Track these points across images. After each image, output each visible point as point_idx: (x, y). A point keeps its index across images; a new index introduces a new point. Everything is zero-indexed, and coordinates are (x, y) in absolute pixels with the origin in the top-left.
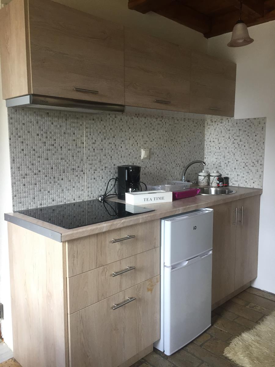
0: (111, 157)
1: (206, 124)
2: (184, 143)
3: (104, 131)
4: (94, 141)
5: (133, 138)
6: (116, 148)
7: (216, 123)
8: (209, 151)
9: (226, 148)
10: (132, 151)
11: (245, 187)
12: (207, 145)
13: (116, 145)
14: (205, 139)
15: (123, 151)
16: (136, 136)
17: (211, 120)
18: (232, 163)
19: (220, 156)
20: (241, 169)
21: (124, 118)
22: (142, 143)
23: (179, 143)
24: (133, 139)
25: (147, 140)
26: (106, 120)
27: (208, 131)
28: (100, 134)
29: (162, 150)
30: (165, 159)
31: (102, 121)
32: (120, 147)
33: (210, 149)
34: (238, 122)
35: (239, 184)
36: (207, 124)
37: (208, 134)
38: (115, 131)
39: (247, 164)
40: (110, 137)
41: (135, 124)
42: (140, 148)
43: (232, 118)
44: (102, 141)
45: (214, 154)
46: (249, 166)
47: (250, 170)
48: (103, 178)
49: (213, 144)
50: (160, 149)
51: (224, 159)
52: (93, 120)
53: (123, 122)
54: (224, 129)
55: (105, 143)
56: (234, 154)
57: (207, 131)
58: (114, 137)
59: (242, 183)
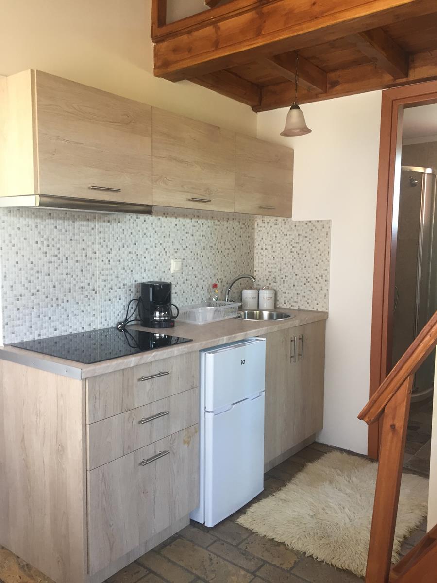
0: (132, 271)
1: (256, 225)
2: (227, 251)
3: (122, 236)
4: (109, 250)
5: (161, 244)
6: (137, 258)
7: (270, 225)
8: (261, 261)
9: (282, 258)
10: (159, 262)
11: (306, 309)
12: (257, 253)
13: (137, 255)
14: (255, 245)
15: (147, 263)
16: (164, 242)
17: (263, 220)
18: (291, 279)
19: (275, 268)
20: (301, 286)
21: (148, 218)
22: (172, 252)
23: (220, 252)
24: (161, 246)
25: (179, 247)
26: (125, 222)
27: (259, 235)
28: (117, 240)
29: (198, 261)
30: (202, 272)
31: (119, 222)
32: (143, 257)
33: (262, 259)
34: (297, 225)
35: (299, 306)
36: (258, 225)
37: (259, 239)
38: (137, 236)
39: (309, 280)
40: (130, 244)
41: (163, 227)
42: (169, 259)
43: (289, 219)
44: (120, 250)
45: (267, 266)
46: (312, 282)
47: (312, 287)
48: (120, 299)
49: (265, 252)
50: (196, 259)
51: (280, 272)
52: (109, 221)
53: (147, 224)
54: (279, 233)
55: (124, 252)
56: (293, 267)
57: (257, 235)
58: (135, 244)
59: (302, 305)
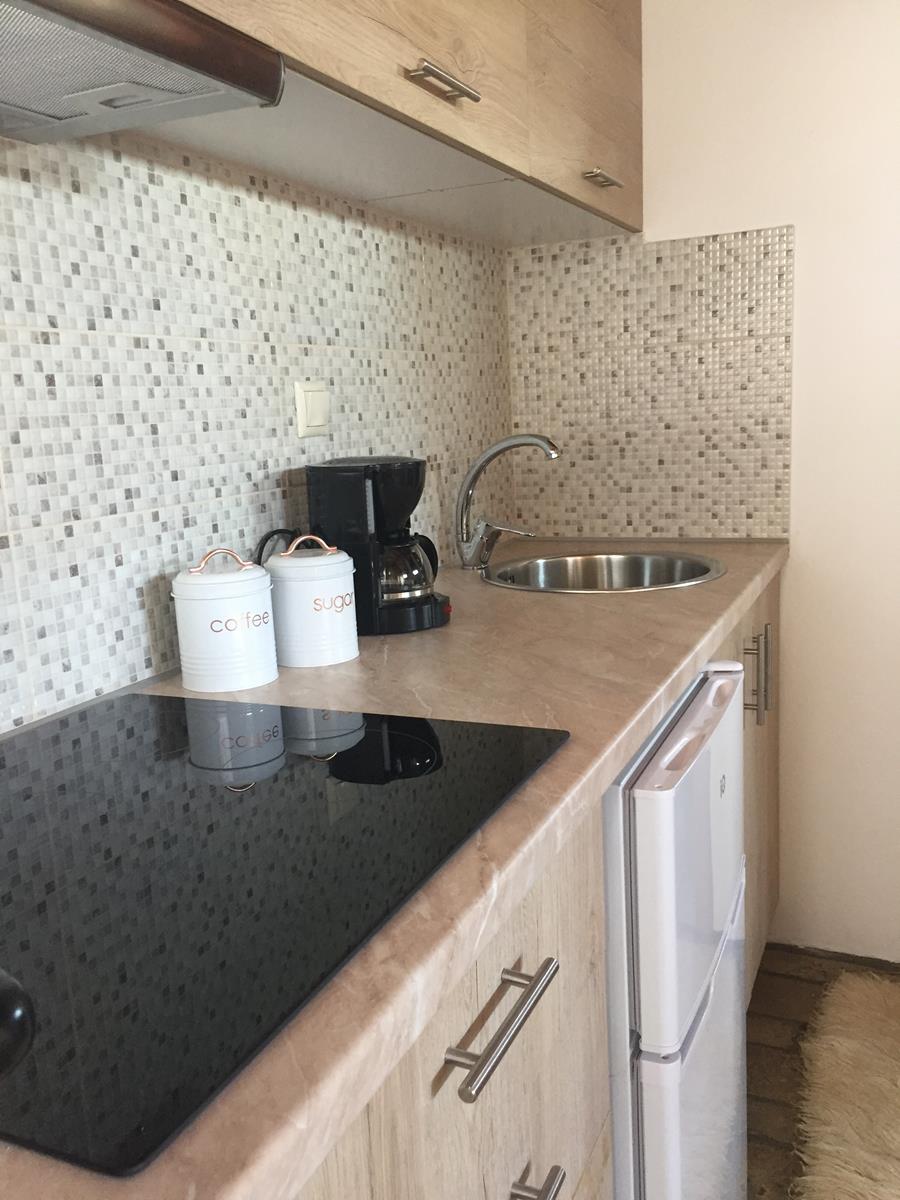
0: (154, 429)
1: (510, 269)
2: (447, 356)
3: (96, 258)
4: (43, 325)
5: (253, 315)
6: (171, 372)
7: (561, 264)
8: (534, 392)
9: (614, 375)
10: (253, 391)
11: (709, 535)
12: (520, 367)
13: (170, 357)
14: (513, 338)
15: (209, 392)
16: (264, 308)
17: (533, 251)
18: (647, 441)
19: (589, 411)
20: (687, 462)
21: (197, 191)
22: (294, 350)
23: (430, 357)
24: (254, 323)
25: (314, 331)
26: (103, 192)
27: (524, 304)
28: (75, 279)
29: (374, 388)
31: (76, 189)
32: (193, 368)
33: (538, 384)
34: (666, 253)
35: (681, 529)
36: (516, 268)
37: (524, 318)
38: (160, 266)
39: (716, 438)
40: (133, 303)
41: (252, 238)
42: (286, 378)
43: (634, 239)
44: (92, 327)
45: (559, 405)
46: (726, 446)
47: (729, 461)
48: (119, 563)
49: (547, 361)
50: (366, 381)
51: (609, 423)
54: (599, 289)
56: (654, 400)
57: (517, 304)
58: (157, 307)
59: (694, 523)
